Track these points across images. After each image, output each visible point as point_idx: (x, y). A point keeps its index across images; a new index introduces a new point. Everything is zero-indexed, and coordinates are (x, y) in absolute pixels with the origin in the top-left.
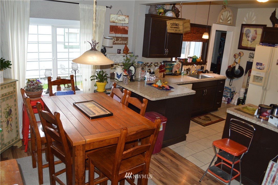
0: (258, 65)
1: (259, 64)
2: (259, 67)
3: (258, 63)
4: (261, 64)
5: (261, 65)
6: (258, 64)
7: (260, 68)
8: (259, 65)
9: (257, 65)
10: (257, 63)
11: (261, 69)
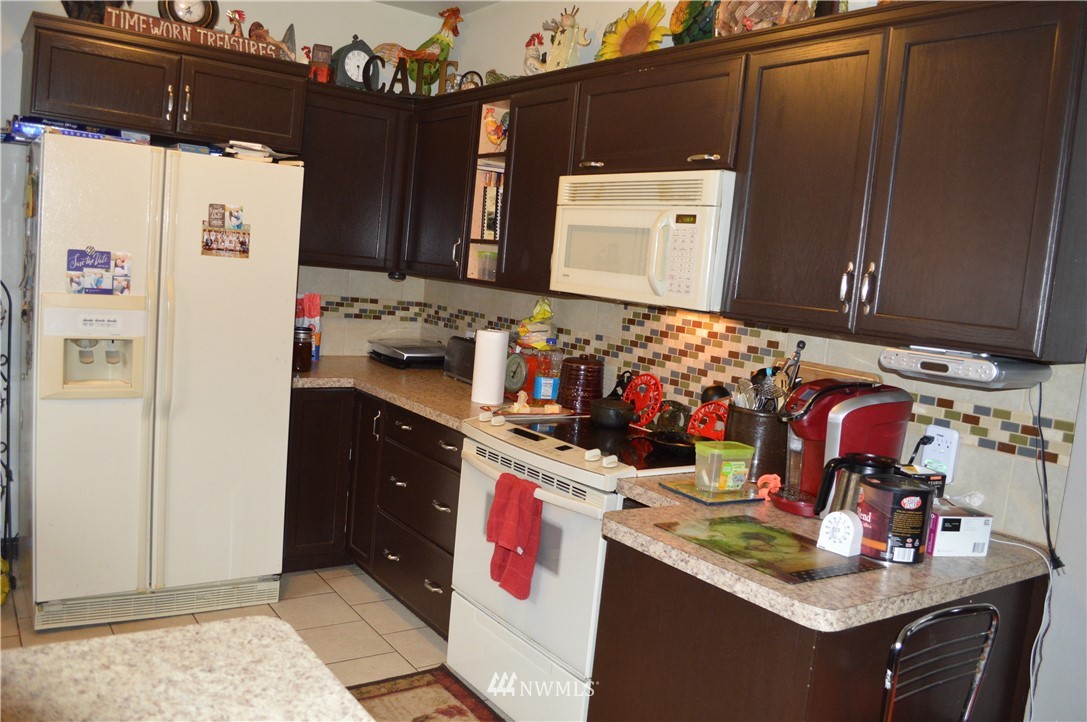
0: (87, 266)
1: (89, 262)
2: (89, 277)
3: (83, 254)
4: (104, 260)
5: (106, 266)
6: (78, 259)
7: (98, 282)
8: (93, 266)
9: (79, 269)
10: (71, 253)
11: (109, 292)
